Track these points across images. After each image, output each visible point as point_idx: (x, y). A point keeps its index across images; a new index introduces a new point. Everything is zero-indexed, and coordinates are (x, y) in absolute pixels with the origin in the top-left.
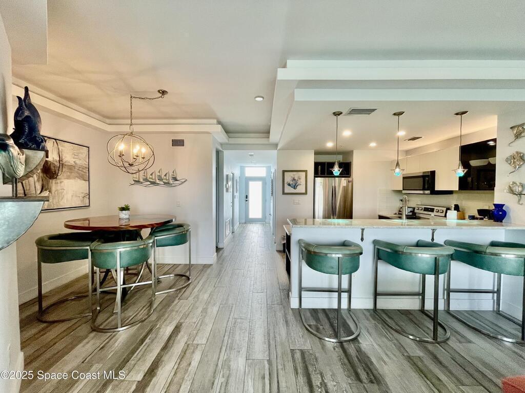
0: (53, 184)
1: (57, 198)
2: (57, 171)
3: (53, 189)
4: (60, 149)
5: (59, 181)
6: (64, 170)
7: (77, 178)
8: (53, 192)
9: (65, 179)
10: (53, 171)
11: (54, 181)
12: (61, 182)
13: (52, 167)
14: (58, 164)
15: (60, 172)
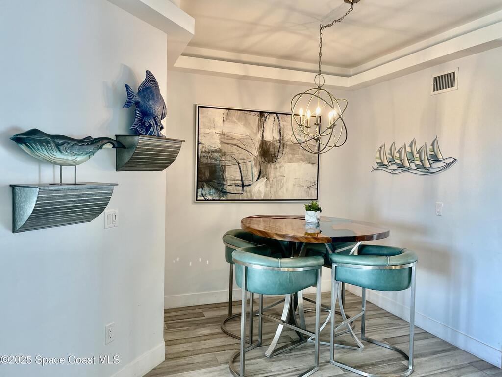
0: (272, 170)
1: (275, 187)
2: (277, 153)
3: (272, 175)
4: (282, 126)
5: (278, 166)
6: (285, 150)
7: (301, 161)
8: (271, 180)
9: (286, 162)
10: (273, 153)
11: (272, 166)
12: (280, 167)
13: (271, 149)
14: (279, 144)
15: (280, 154)
